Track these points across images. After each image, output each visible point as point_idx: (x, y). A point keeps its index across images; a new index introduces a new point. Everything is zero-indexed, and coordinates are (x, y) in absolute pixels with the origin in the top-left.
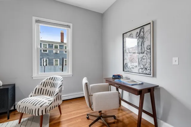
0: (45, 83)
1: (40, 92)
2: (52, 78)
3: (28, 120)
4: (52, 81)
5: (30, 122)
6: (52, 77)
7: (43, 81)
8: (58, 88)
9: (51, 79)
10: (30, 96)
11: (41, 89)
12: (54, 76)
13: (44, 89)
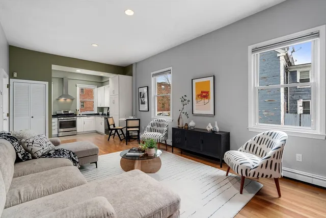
0: (260, 139)
1: (252, 149)
2: (272, 133)
3: (235, 177)
4: (270, 138)
5: (235, 180)
6: (271, 131)
7: (258, 135)
8: (273, 148)
9: (269, 135)
10: (239, 150)
11: (254, 145)
12: (275, 132)
13: (258, 147)
